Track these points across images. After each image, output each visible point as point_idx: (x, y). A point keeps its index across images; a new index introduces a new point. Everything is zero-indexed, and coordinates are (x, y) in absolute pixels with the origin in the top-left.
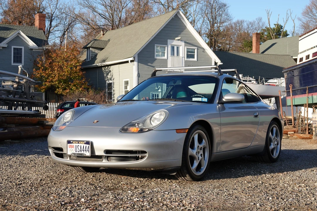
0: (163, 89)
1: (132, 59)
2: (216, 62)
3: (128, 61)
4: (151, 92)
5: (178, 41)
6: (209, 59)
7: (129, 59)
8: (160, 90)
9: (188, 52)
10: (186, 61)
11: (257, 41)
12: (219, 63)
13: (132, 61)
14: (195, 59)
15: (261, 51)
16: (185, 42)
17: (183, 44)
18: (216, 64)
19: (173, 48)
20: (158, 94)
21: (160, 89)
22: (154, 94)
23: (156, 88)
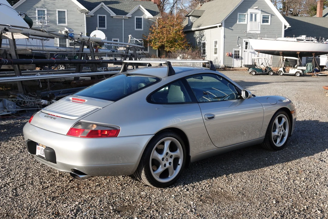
0: (243, 47)
1: (220, 24)
2: (286, 25)
3: (217, 26)
4: (233, 49)
5: (256, 10)
6: (280, 23)
7: (218, 25)
8: (240, 48)
9: (263, 18)
10: (261, 25)
11: (321, 7)
12: (288, 26)
13: (220, 26)
14: (269, 23)
15: (324, 14)
16: (262, 11)
17: (260, 12)
18: (285, 27)
19: (252, 15)
20: (239, 50)
21: (240, 46)
22: (236, 50)
23: (237, 46)
